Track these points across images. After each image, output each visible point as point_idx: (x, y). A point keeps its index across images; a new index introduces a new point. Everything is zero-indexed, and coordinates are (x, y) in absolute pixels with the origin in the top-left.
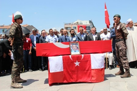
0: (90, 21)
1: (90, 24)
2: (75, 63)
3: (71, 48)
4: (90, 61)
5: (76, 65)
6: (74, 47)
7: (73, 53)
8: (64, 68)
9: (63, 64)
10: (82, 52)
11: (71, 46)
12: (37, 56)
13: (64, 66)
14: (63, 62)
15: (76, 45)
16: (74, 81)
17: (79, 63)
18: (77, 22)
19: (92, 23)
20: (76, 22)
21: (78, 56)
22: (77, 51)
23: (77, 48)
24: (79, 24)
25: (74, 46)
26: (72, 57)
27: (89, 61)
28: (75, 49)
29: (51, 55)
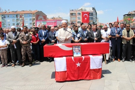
0: (93, 8)
1: (93, 11)
2: (77, 64)
3: (74, 51)
4: (90, 62)
5: (78, 66)
6: (76, 50)
7: (75, 55)
8: (67, 68)
9: (67, 65)
10: (83, 54)
11: (74, 48)
12: (44, 56)
13: (67, 66)
14: (67, 63)
15: (78, 48)
16: (75, 79)
17: (80, 64)
18: (82, 9)
19: (95, 9)
20: (80, 8)
21: (80, 58)
22: (79, 53)
23: (79, 50)
24: (83, 10)
25: (76, 48)
26: (74, 59)
27: (88, 63)
28: (77, 51)
29: (57, 56)
